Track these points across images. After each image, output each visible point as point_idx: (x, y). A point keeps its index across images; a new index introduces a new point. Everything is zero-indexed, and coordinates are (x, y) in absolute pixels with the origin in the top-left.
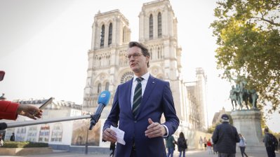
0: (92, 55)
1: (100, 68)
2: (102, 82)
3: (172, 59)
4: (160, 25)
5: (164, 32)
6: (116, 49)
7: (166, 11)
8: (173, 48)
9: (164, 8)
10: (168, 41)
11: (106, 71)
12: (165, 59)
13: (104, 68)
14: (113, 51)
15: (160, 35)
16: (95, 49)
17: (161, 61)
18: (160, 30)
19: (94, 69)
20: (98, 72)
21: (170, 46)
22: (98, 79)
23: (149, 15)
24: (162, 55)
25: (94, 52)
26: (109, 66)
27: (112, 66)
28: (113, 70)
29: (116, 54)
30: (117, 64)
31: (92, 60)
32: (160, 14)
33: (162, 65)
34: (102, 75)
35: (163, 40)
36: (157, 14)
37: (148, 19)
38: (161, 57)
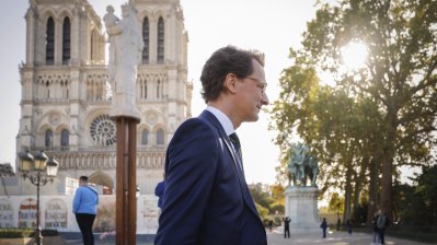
0: (30, 74)
1: (48, 102)
2: (54, 128)
3: (180, 103)
4: (161, 41)
5: (169, 54)
6: (81, 71)
7: (174, 18)
8: (181, 83)
9: (170, 11)
10: (175, 71)
11: (61, 109)
12: (169, 100)
13: (58, 103)
14: (75, 74)
15: (160, 58)
16: (36, 64)
17: (163, 102)
18: (160, 49)
19: (35, 103)
20: (45, 109)
21: (178, 80)
22: (46, 121)
23: (142, 18)
24: (165, 93)
25: (35, 71)
26: (68, 101)
27: (74, 101)
28: (75, 108)
29: (80, 79)
30: (84, 97)
31: (30, 84)
32: (161, 20)
33: (164, 110)
34: (52, 114)
35: (167, 68)
36: (157, 19)
37: (141, 25)
38: (163, 97)
